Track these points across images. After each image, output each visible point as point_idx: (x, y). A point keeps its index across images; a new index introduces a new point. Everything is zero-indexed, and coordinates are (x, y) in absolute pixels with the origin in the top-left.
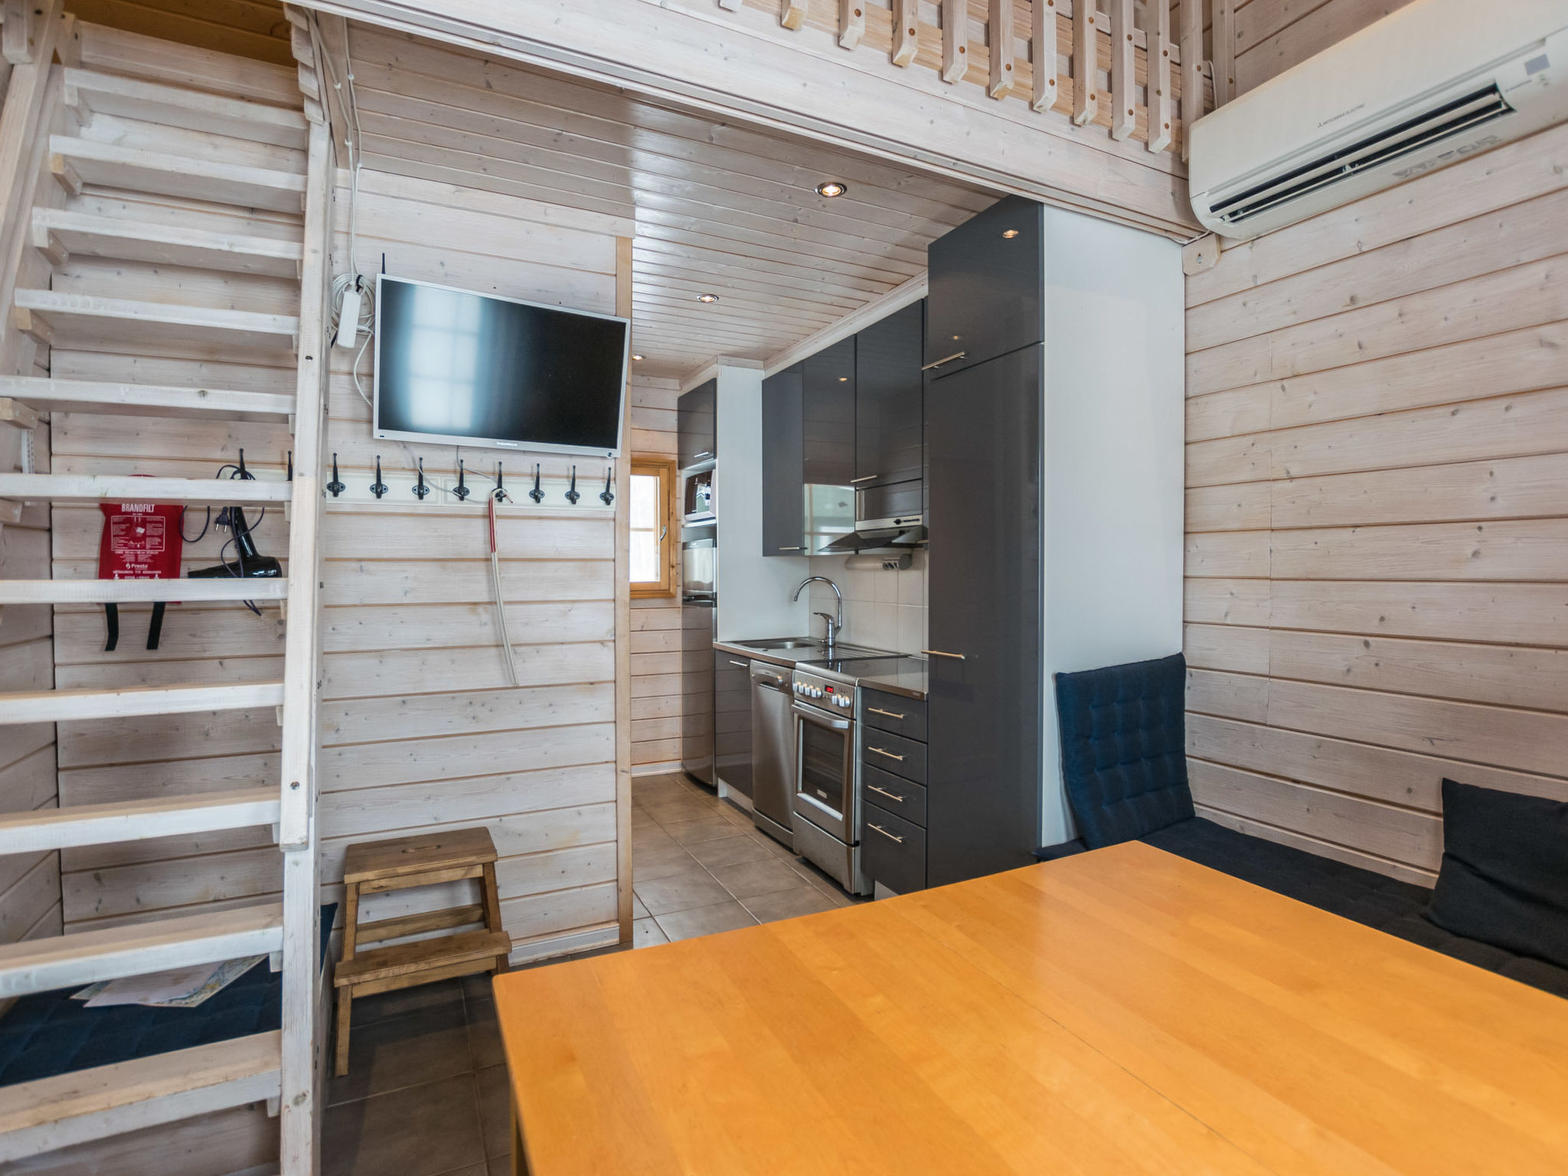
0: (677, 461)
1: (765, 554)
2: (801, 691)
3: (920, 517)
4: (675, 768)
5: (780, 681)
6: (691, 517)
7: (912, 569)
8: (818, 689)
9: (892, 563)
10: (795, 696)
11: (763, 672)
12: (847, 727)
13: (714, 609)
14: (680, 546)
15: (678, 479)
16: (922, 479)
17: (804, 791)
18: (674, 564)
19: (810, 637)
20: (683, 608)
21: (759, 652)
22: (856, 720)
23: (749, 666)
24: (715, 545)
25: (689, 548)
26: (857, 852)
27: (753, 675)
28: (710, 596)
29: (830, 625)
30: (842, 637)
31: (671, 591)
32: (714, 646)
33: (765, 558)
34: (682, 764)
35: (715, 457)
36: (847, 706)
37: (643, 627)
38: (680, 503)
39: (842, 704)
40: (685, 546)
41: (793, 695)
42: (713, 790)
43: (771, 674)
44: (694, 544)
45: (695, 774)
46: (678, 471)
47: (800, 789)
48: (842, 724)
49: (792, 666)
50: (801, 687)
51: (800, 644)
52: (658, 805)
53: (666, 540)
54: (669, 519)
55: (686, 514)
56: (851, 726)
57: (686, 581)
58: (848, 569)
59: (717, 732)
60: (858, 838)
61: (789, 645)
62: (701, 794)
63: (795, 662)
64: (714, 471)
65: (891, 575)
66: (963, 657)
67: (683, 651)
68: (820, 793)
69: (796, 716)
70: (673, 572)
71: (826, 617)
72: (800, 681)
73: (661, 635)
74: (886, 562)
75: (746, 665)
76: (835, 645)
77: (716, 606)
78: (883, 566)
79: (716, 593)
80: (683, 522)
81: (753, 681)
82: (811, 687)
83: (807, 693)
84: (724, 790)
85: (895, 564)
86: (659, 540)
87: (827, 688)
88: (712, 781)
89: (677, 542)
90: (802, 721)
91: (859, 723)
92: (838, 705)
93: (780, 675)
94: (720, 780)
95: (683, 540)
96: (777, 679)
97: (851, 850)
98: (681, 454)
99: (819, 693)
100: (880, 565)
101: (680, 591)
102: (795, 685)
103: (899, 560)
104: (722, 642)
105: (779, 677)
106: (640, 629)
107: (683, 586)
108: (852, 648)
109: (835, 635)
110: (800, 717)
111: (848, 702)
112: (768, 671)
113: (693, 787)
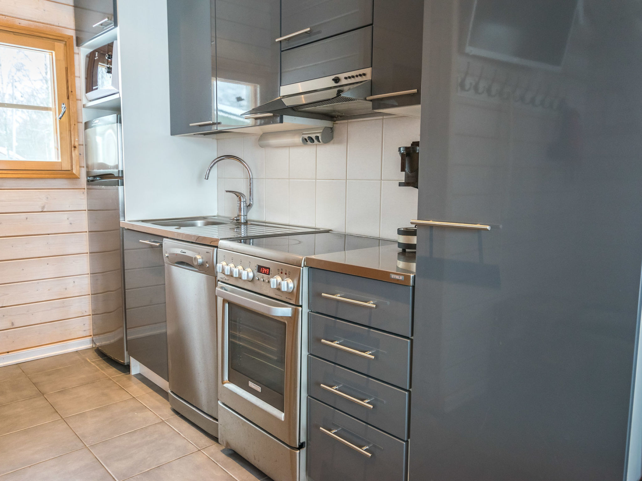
0: (74, 38)
1: (172, 134)
2: (227, 272)
3: (368, 71)
4: (85, 344)
5: (200, 261)
6: (92, 95)
7: (334, 143)
8: (249, 270)
9: (313, 136)
10: (218, 278)
11: (178, 251)
12: (290, 316)
13: (120, 188)
14: (82, 126)
15: (76, 57)
16: (372, 24)
17: (231, 380)
18: (76, 144)
19: (218, 216)
20: (87, 189)
21: (172, 229)
22: (301, 306)
23: (161, 245)
24: (119, 121)
25: (92, 127)
26: (301, 456)
27: (167, 255)
28: (116, 175)
29: (242, 203)
30: (253, 215)
31: (74, 171)
32: (121, 226)
33: (173, 137)
34: (93, 340)
35: (116, 25)
36: (291, 290)
37: (43, 207)
38: (80, 82)
39: (284, 288)
40: (87, 125)
41: (216, 277)
42: (126, 368)
43: (189, 253)
44: (97, 121)
45: (105, 351)
46: (76, 48)
47: (226, 378)
48: (284, 311)
49: (213, 244)
50: (227, 269)
51: (211, 222)
52: (63, 392)
53: (65, 118)
54: (68, 98)
55: (87, 92)
56: (295, 313)
57: (90, 163)
58: (262, 146)
59: (127, 307)
60: (303, 439)
61: (199, 223)
62: (112, 371)
63: (217, 240)
64: (115, 42)
65: (309, 150)
66: (488, 227)
67: (89, 232)
68: (251, 385)
69: (220, 300)
70: (75, 153)
71: (239, 195)
72: (224, 260)
73: (65, 216)
74: (306, 136)
75: (158, 244)
76: (247, 222)
77: (123, 185)
78: (303, 140)
79: (122, 171)
80: (84, 101)
81: (166, 260)
82: (240, 267)
83: (236, 275)
84: (136, 367)
85: (317, 138)
86: (58, 119)
87: (260, 269)
88: (124, 360)
89: (78, 122)
90: (227, 305)
91: (305, 310)
92: (279, 289)
93: (199, 254)
94: (132, 359)
95: (84, 119)
96: (195, 258)
97: (295, 453)
98: (78, 30)
99: (251, 275)
100: (298, 140)
101: (84, 172)
102: (219, 266)
103: (322, 133)
104: (130, 221)
105: (198, 257)
106: (41, 210)
107: (87, 167)
108: (267, 224)
109: (247, 212)
110: (225, 301)
111: (291, 285)
112: (184, 251)
113: (104, 364)
